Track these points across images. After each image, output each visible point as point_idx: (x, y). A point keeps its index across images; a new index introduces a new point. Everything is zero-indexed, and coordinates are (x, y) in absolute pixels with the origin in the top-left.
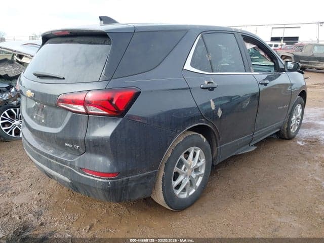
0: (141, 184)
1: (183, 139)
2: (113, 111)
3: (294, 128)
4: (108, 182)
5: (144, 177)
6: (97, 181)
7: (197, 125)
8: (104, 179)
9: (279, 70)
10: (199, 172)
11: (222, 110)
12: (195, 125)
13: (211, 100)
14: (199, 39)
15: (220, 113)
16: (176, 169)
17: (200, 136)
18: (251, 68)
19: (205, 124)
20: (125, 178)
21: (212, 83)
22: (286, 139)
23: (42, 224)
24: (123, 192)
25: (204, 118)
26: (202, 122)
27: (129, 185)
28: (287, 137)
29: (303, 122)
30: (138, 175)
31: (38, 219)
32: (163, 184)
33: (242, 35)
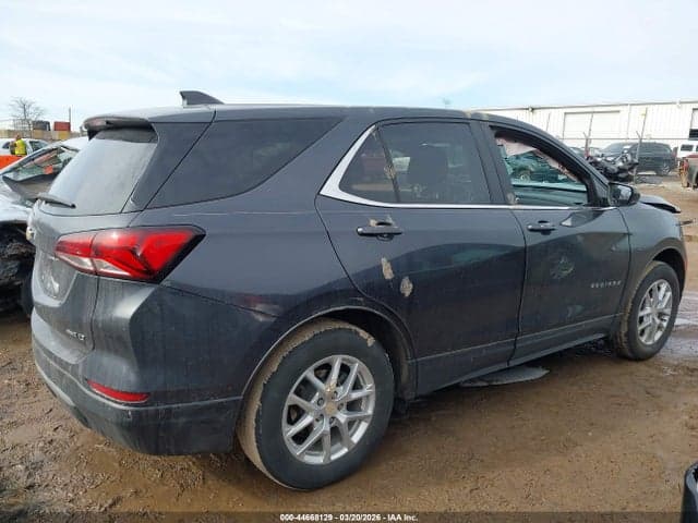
0: (202, 422)
1: (311, 335)
2: (138, 270)
3: (651, 336)
4: (127, 411)
5: (209, 407)
6: (108, 406)
7: (342, 308)
8: (120, 404)
9: (596, 202)
10: (360, 410)
11: (412, 280)
12: (338, 309)
13: (384, 261)
14: (370, 135)
15: (407, 288)
16: (292, 398)
17: (357, 333)
18: (510, 196)
19: (365, 308)
20: (162, 407)
21: (389, 224)
22: (630, 359)
23: (30, 487)
24: (161, 434)
25: (363, 296)
26: (358, 303)
27: (173, 420)
28: (629, 354)
29: (678, 321)
30: (193, 403)
31: (30, 475)
32: (257, 429)
33: (491, 127)
